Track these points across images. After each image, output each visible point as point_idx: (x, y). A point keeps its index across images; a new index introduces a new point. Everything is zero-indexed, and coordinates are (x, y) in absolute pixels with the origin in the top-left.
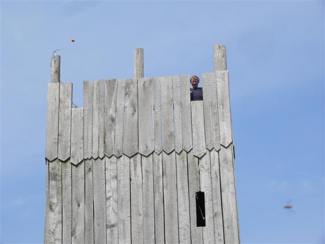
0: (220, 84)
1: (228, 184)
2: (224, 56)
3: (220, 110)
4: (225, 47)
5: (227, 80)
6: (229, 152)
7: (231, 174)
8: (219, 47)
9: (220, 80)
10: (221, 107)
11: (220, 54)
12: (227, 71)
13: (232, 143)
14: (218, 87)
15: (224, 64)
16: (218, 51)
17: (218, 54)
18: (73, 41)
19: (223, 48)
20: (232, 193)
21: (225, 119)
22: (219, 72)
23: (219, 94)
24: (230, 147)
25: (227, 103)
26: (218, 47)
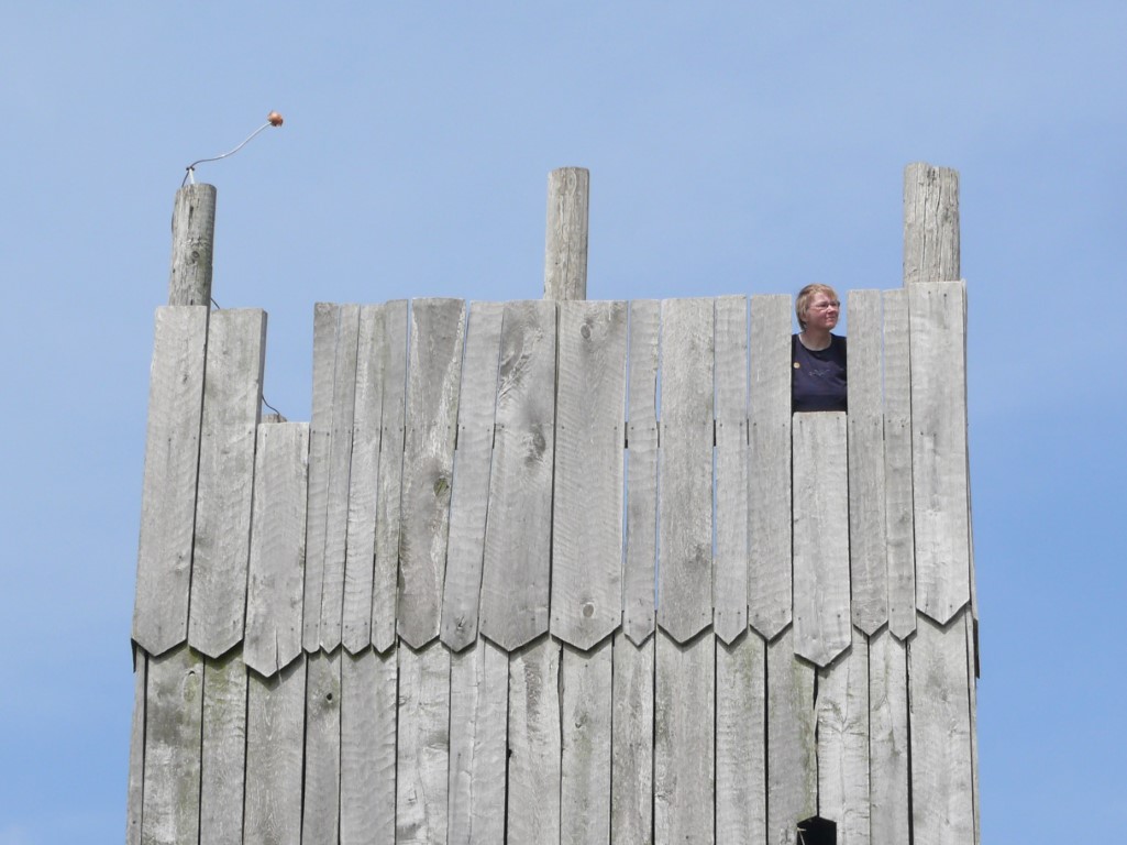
0: (926, 342)
1: (944, 790)
2: (951, 216)
3: (923, 460)
4: (954, 176)
5: (957, 323)
6: (953, 647)
7: (957, 747)
8: (930, 174)
9: (928, 324)
10: (928, 444)
11: (931, 209)
12: (962, 283)
13: (967, 607)
14: (916, 355)
15: (946, 252)
16: (923, 192)
17: (923, 207)
18: (276, 122)
19: (947, 182)
20: (959, 829)
21: (944, 500)
22: (923, 289)
23: (921, 385)
24: (961, 623)
25: (954, 429)
26: (922, 179)
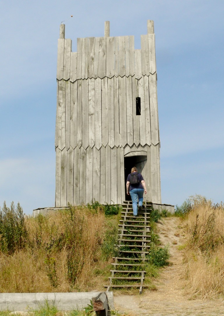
0: (150, 41)
1: (153, 93)
2: (153, 26)
3: (150, 55)
4: (153, 21)
5: (154, 39)
6: (154, 77)
7: (155, 88)
8: (150, 21)
9: (150, 39)
10: (151, 53)
11: (150, 25)
12: (154, 34)
13: (155, 72)
14: (149, 42)
15: (152, 30)
16: (149, 23)
17: (149, 25)
18: (72, 16)
19: (152, 22)
20: (155, 98)
21: (152, 59)
22: (150, 35)
23: (150, 46)
24: (155, 74)
25: (154, 51)
26: (149, 21)
